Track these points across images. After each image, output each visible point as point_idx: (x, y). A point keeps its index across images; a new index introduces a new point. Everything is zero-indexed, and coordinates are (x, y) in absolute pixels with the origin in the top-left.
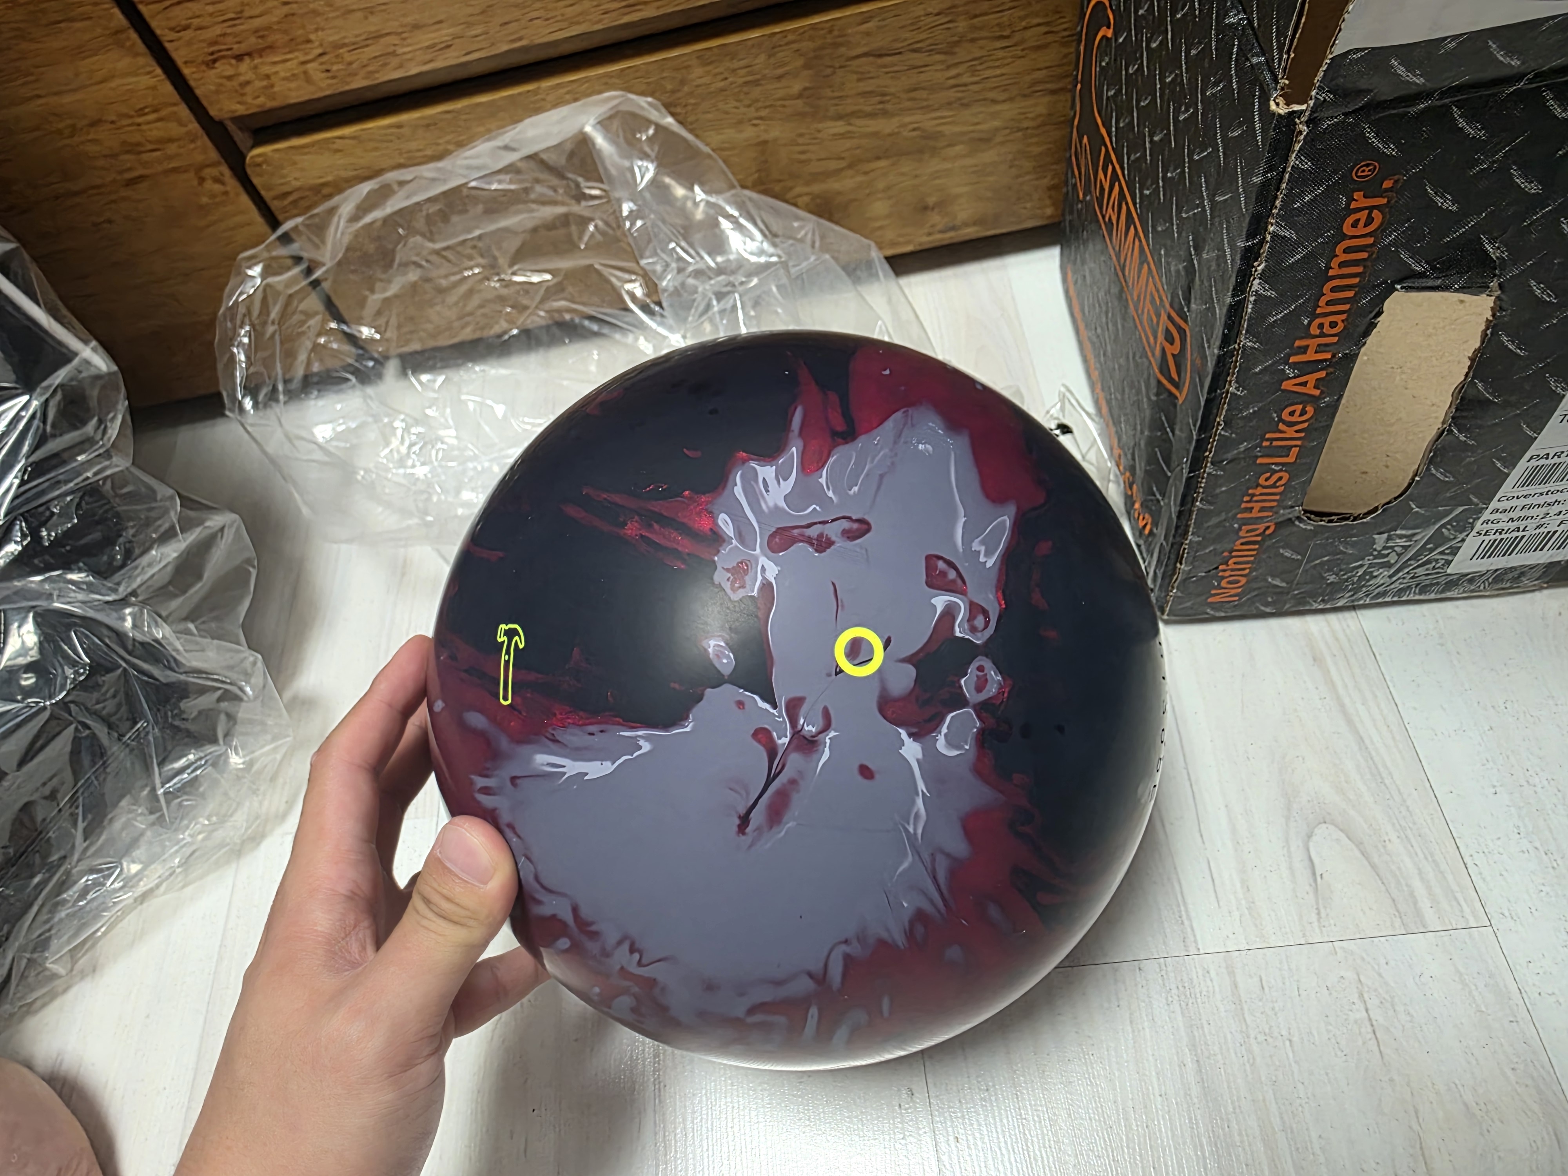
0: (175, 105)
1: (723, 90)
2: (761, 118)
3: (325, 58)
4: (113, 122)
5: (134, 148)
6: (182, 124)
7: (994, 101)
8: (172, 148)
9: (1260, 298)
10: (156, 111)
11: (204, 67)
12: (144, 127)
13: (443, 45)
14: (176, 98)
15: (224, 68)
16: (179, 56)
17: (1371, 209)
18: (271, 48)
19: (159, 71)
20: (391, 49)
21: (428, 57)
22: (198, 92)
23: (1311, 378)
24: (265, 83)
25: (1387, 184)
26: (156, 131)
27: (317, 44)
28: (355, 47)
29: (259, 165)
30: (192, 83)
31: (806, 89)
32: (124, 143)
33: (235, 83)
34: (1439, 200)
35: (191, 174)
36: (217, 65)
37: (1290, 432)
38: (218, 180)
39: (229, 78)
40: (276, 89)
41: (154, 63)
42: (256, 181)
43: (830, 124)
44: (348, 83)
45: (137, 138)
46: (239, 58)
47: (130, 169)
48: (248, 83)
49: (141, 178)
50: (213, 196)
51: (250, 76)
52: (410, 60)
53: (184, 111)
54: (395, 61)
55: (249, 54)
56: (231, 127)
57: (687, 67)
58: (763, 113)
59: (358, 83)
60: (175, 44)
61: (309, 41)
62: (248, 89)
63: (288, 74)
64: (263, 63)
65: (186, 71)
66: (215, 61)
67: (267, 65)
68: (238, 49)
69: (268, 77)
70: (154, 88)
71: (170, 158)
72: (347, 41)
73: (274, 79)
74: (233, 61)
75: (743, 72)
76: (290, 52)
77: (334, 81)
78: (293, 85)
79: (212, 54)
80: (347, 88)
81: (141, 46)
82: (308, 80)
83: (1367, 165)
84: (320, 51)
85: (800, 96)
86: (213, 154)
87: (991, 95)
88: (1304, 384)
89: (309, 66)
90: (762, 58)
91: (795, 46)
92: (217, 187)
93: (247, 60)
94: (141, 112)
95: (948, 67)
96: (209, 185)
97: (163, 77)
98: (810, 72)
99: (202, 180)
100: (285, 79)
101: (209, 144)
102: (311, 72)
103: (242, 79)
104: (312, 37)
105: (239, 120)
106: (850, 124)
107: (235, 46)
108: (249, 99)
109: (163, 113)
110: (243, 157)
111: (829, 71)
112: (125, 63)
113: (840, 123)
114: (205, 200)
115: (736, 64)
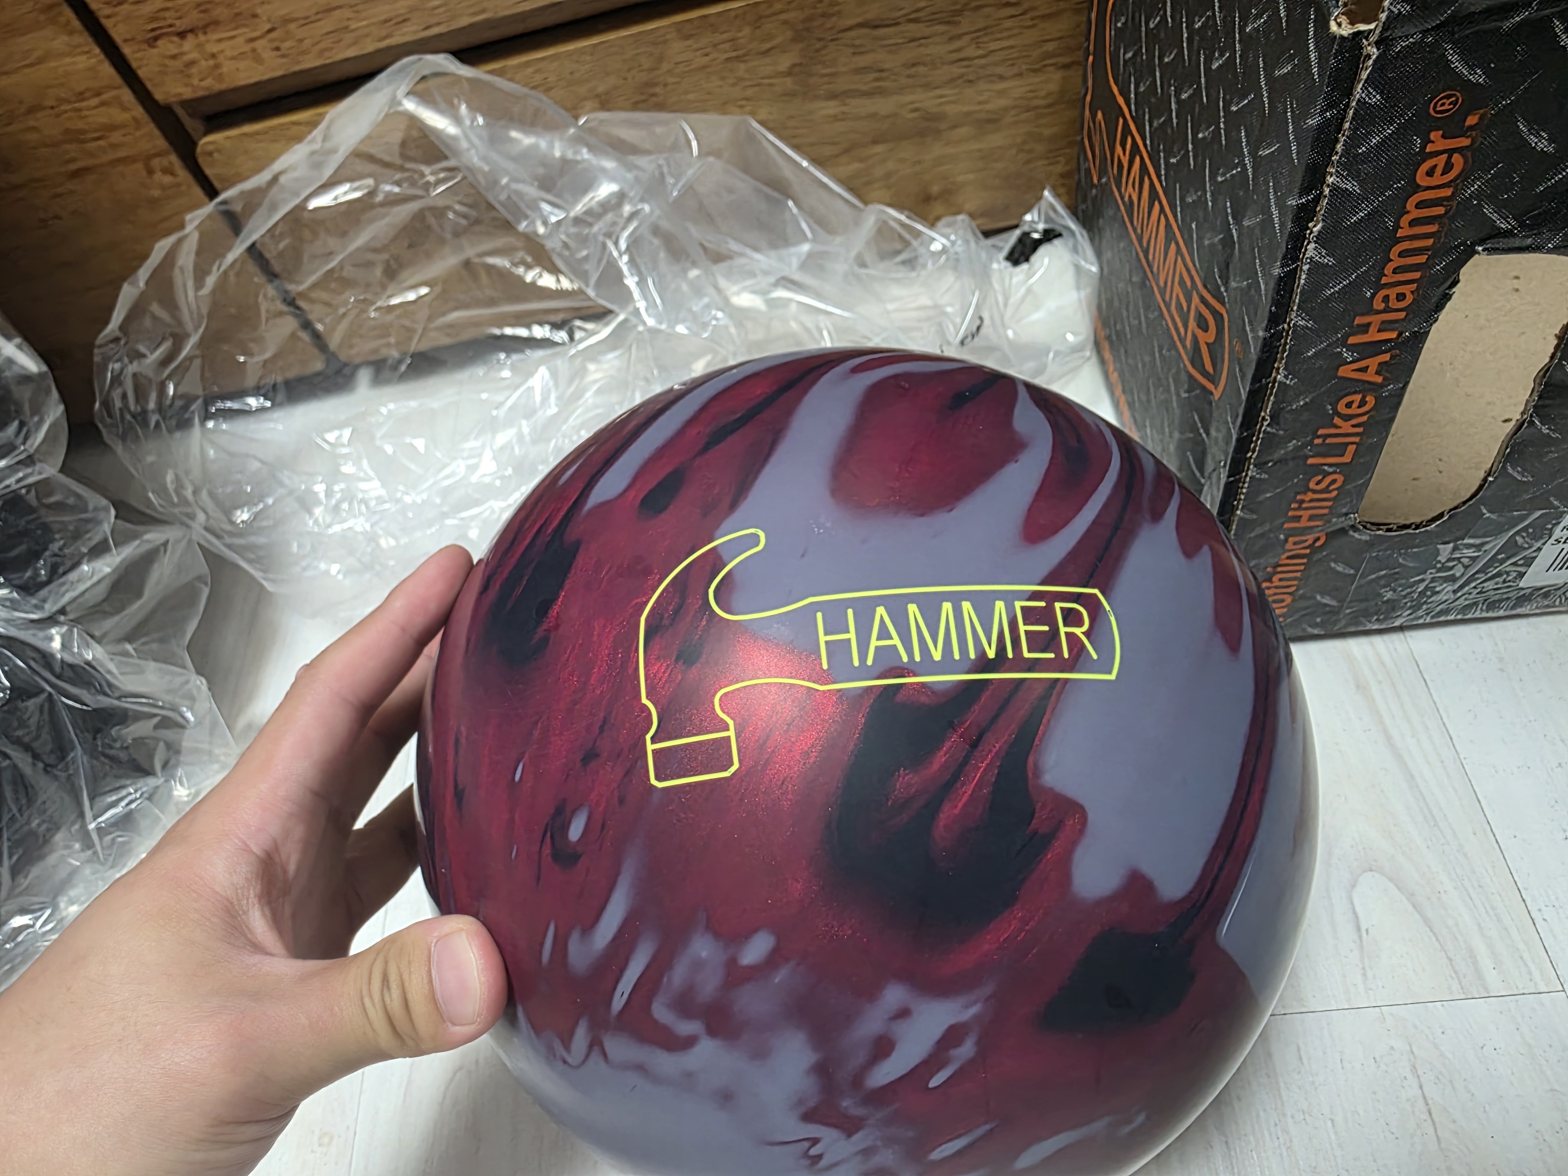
0: (118, 88)
1: (704, 67)
2: (747, 99)
3: (273, 35)
4: (52, 108)
5: (75, 137)
6: (125, 109)
7: (1002, 78)
8: (116, 137)
9: (1316, 267)
10: (98, 94)
11: (145, 46)
12: (85, 113)
13: (400, 19)
14: (118, 80)
15: (167, 46)
16: (118, 32)
17: (1451, 152)
18: (216, 23)
19: (97, 50)
20: (346, 23)
21: (384, 33)
22: (141, 73)
23: (1373, 363)
24: (211, 62)
25: (1471, 120)
26: (102, 117)
27: (265, 18)
28: (307, 21)
29: (210, 154)
30: (134, 65)
31: (794, 65)
32: (67, 131)
33: (178, 64)
34: (1533, 140)
35: (140, 166)
36: (160, 43)
37: (1346, 427)
38: (168, 171)
39: (174, 57)
40: (225, 70)
41: (90, 40)
42: (208, 172)
43: (823, 104)
44: (298, 63)
45: (80, 125)
46: (182, 35)
47: (73, 160)
48: (192, 63)
49: (86, 170)
50: (163, 188)
51: (194, 55)
52: (367, 36)
53: (127, 95)
54: (348, 37)
55: (191, 31)
56: (180, 112)
57: (665, 42)
58: (749, 92)
59: (310, 62)
60: (113, 20)
61: (255, 16)
62: (194, 70)
63: (235, 53)
64: (208, 41)
65: (127, 50)
66: (156, 39)
67: (212, 42)
68: (181, 25)
69: (214, 56)
70: (91, 69)
71: (113, 146)
72: (295, 15)
73: (221, 59)
74: (175, 39)
75: (726, 46)
76: (236, 28)
77: (284, 60)
78: (242, 65)
79: (153, 30)
80: (297, 68)
81: (76, 23)
82: (258, 59)
83: (1448, 97)
84: (268, 26)
85: (789, 73)
86: (161, 143)
87: (1000, 70)
88: (1364, 370)
89: (259, 44)
90: (747, 31)
91: (783, 16)
92: (167, 179)
93: (190, 37)
94: (81, 96)
95: (951, 39)
96: (158, 176)
97: (102, 57)
98: (800, 46)
99: (150, 172)
100: (233, 58)
101: (157, 132)
102: (259, 51)
103: (186, 58)
104: (259, 11)
105: (186, 104)
106: (845, 105)
107: (178, 23)
108: (195, 82)
109: (105, 97)
110: (194, 144)
111: (818, 45)
112: (60, 42)
113: (832, 103)
114: (156, 193)
115: (718, 37)
